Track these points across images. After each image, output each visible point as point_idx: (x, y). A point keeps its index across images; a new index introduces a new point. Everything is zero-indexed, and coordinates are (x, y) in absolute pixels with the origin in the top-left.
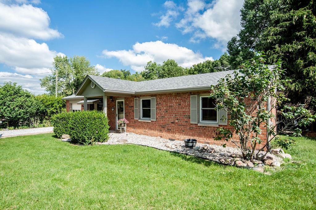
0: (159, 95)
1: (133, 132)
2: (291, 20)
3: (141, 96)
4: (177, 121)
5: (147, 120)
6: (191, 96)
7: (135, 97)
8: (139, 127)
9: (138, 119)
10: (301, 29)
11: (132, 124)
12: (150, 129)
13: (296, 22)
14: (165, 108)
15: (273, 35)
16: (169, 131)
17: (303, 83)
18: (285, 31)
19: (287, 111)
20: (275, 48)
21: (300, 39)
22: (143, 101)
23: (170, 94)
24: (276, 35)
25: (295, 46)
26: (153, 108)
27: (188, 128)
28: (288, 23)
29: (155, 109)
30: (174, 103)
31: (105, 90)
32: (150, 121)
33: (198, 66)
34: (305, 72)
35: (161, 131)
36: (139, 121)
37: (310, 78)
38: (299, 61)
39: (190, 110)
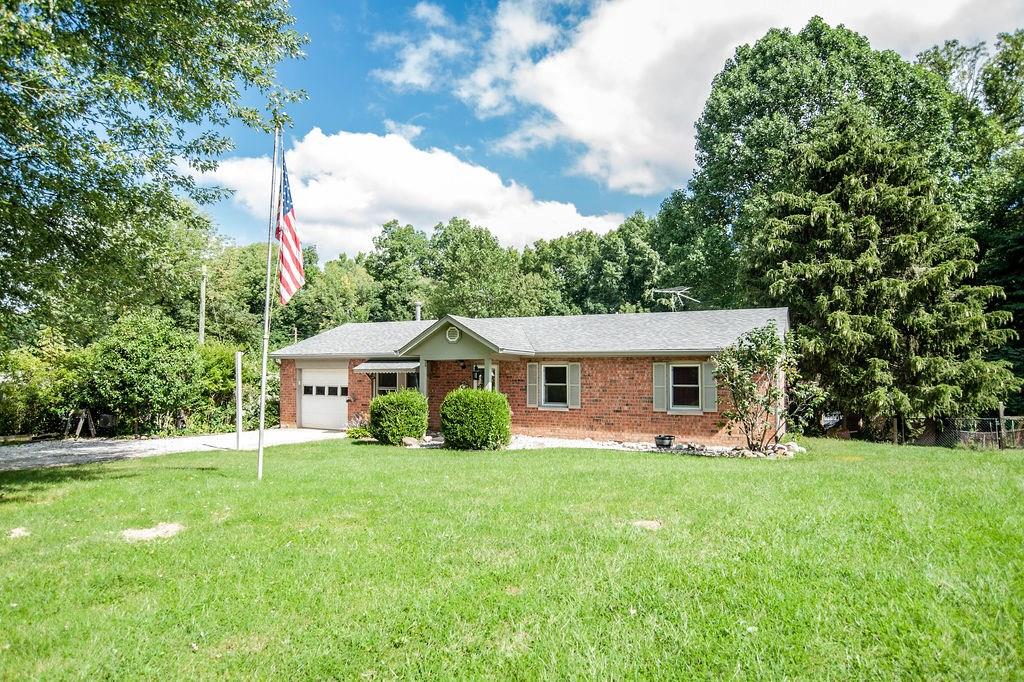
0: (588, 359)
1: (524, 433)
2: (808, 212)
3: (544, 359)
4: (626, 408)
5: (558, 407)
6: (654, 364)
7: (530, 361)
8: (539, 422)
9: (536, 406)
10: (823, 236)
11: (519, 417)
12: (567, 425)
13: (816, 223)
14: (600, 384)
15: (777, 238)
16: (609, 426)
17: (827, 340)
18: (798, 233)
19: (799, 389)
20: (780, 267)
21: (822, 254)
22: (547, 368)
23: (612, 358)
24: (782, 237)
25: (815, 268)
26: (573, 384)
27: (649, 418)
28: (802, 218)
29: (580, 385)
30: (621, 374)
31: (502, 349)
32: (567, 410)
33: (553, 245)
34: (829, 320)
35: (592, 427)
36: (540, 409)
37: (837, 333)
38: (821, 297)
39: (652, 388)
